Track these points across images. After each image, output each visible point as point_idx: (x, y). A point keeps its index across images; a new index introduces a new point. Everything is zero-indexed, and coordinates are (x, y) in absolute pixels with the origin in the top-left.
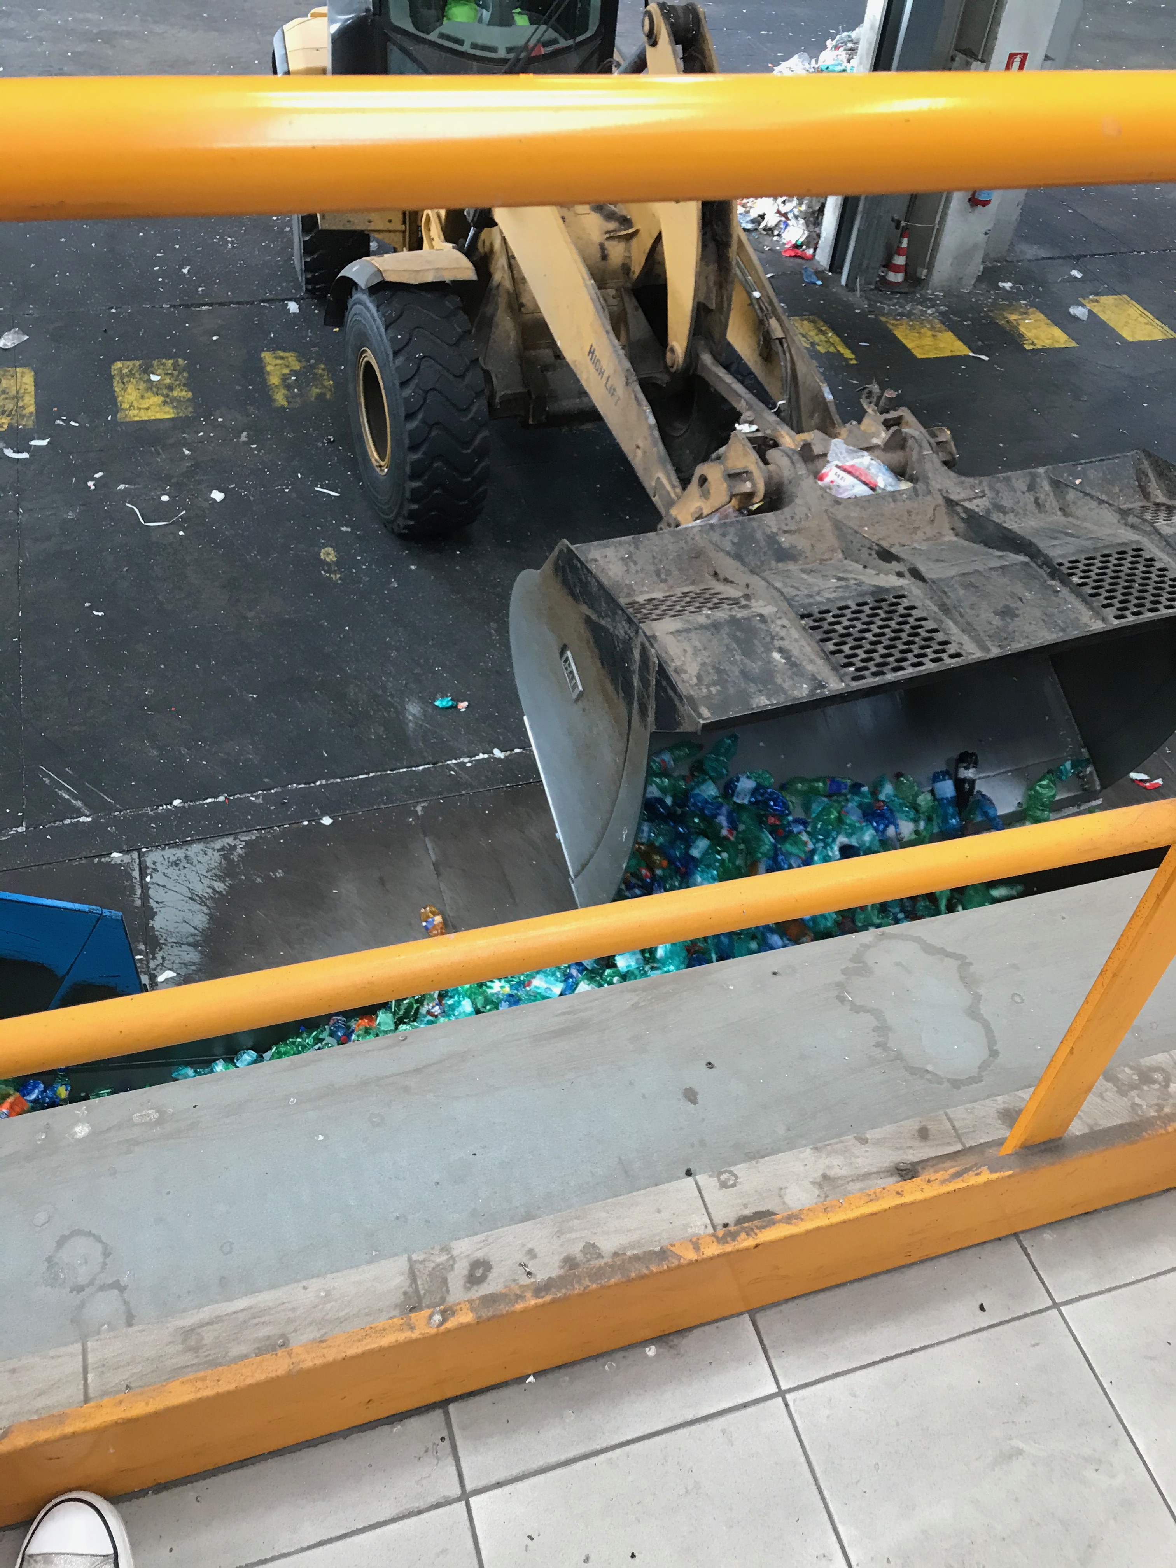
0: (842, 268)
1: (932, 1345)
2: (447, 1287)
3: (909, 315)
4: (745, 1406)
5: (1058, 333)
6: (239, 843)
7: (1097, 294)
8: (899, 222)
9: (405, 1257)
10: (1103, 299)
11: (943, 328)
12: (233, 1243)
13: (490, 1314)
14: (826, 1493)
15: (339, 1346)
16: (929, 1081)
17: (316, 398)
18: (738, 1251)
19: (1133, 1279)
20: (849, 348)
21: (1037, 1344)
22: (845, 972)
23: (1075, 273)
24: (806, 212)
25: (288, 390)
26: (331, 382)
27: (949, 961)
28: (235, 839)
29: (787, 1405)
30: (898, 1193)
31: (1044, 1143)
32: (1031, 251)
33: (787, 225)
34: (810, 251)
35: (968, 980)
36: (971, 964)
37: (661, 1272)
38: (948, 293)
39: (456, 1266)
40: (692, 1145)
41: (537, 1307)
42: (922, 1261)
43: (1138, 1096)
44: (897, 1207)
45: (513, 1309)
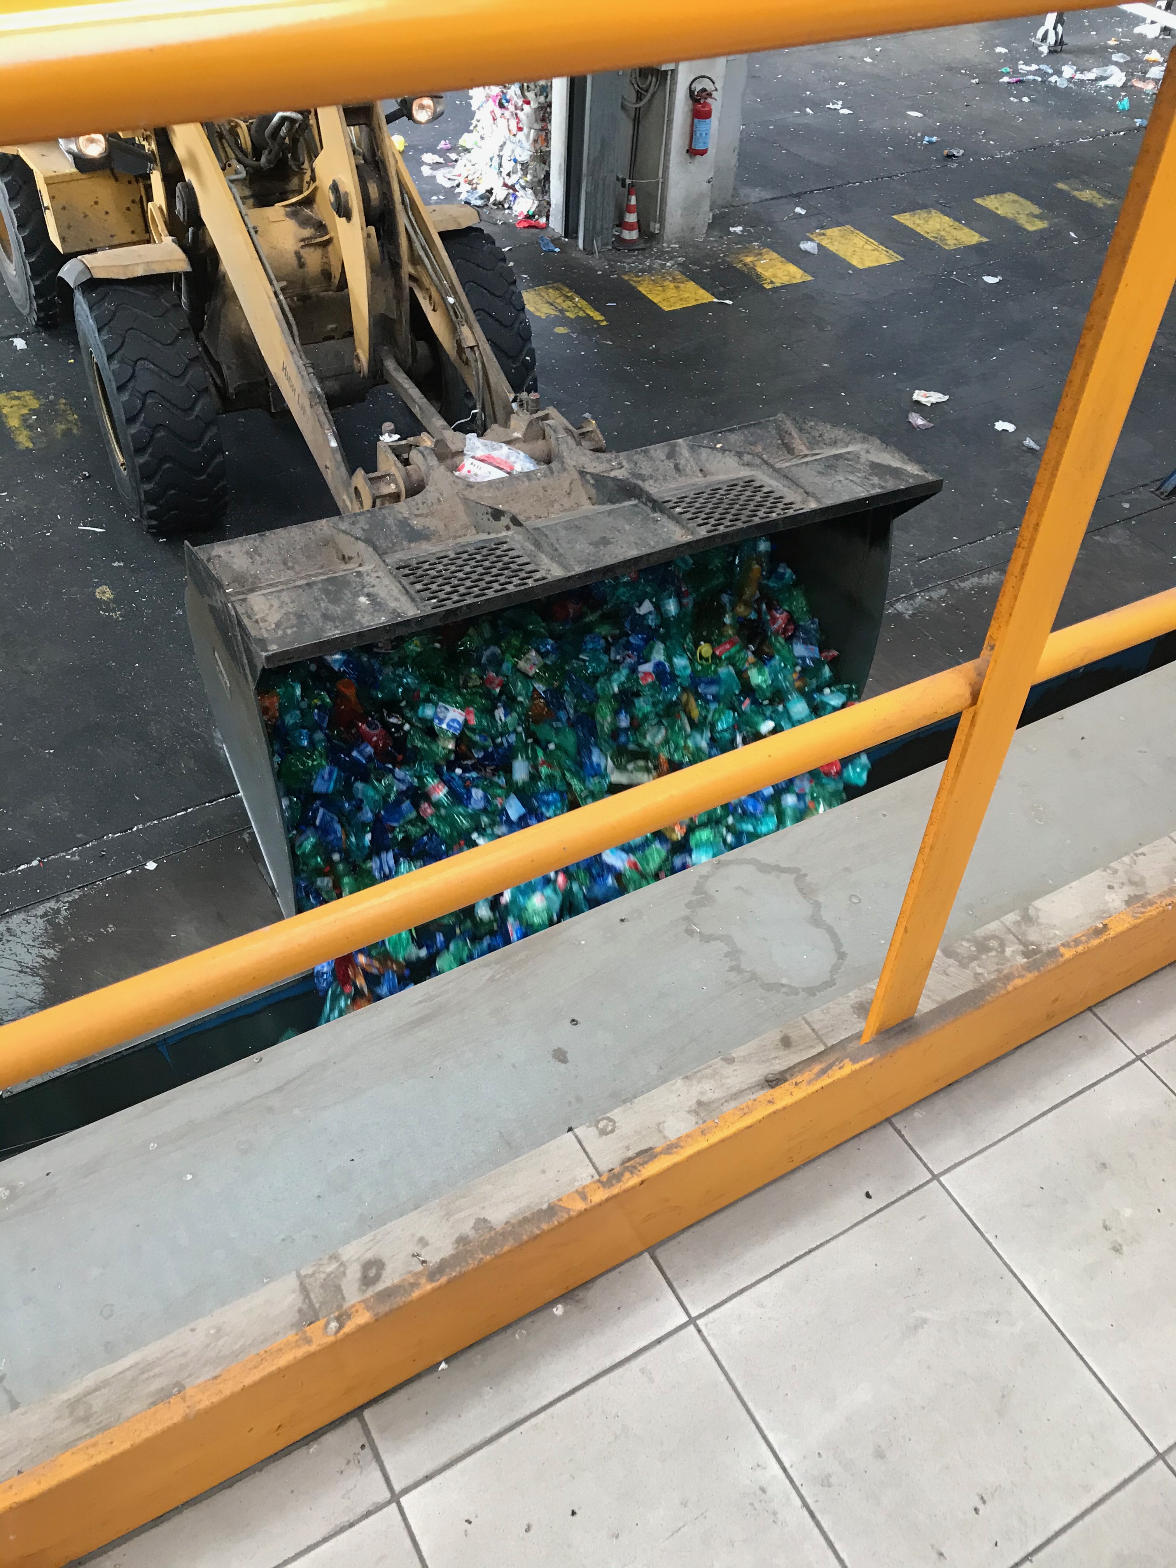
0: (577, 232)
1: (828, 1242)
2: (342, 1295)
3: (650, 270)
4: (659, 1341)
5: (793, 269)
6: (62, 905)
7: (822, 228)
8: (624, 180)
9: (294, 1273)
10: (829, 232)
11: (685, 278)
12: (112, 1305)
13: (387, 1309)
14: (750, 1405)
15: (235, 1377)
16: (786, 994)
17: (63, 435)
18: (625, 1191)
19: (1000, 1136)
20: (597, 310)
21: (924, 1217)
22: (689, 905)
23: (798, 210)
24: (532, 182)
25: (31, 431)
26: (76, 416)
27: (785, 876)
28: (57, 902)
29: (699, 1331)
30: (770, 1102)
31: (898, 1025)
32: (755, 194)
33: (516, 197)
34: (543, 220)
35: (805, 890)
36: (805, 875)
37: (552, 1229)
38: (684, 244)
39: (348, 1272)
40: (570, 1103)
41: (434, 1290)
42: (806, 1164)
43: (979, 966)
44: (769, 1115)
45: (409, 1299)
